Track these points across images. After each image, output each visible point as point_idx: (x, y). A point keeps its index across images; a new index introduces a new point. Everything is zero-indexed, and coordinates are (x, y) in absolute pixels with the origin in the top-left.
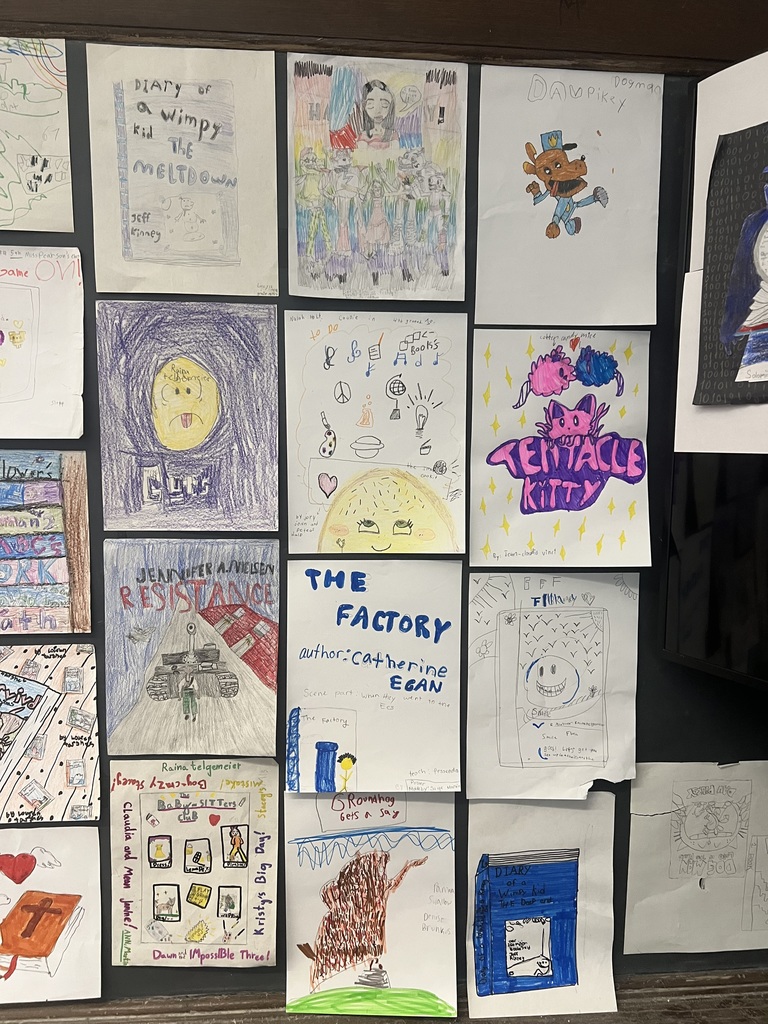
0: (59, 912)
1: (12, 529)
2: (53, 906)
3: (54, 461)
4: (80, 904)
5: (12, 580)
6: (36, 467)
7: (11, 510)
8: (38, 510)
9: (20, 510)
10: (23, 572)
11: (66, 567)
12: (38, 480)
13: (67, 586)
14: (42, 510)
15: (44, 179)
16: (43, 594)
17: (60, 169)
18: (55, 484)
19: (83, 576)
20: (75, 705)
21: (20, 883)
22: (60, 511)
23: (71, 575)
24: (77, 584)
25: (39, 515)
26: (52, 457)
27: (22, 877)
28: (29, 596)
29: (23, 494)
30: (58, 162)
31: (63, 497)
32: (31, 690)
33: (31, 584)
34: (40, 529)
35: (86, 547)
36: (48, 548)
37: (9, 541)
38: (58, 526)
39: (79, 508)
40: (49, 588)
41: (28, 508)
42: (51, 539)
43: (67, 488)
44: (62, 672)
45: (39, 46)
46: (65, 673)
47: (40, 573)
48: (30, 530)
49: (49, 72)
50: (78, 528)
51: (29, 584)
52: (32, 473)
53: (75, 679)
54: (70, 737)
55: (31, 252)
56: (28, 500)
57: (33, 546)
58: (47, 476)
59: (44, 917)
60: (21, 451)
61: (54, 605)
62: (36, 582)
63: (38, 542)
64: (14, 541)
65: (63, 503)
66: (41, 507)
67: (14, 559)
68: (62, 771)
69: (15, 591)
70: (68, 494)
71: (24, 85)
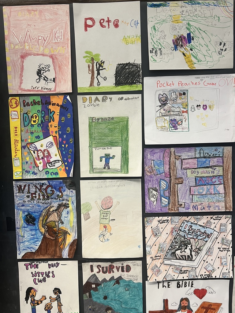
0: (214, 309)
1: (205, 175)
2: (212, 307)
3: (221, 150)
4: (221, 306)
5: (204, 193)
6: (215, 153)
7: (205, 168)
8: (214, 168)
9: (208, 168)
10: (208, 190)
11: (223, 188)
12: (215, 157)
13: (224, 194)
14: (216, 168)
15: (224, 50)
16: (215, 197)
17: (230, 46)
18: (221, 158)
19: (229, 191)
20: (224, 237)
21: (201, 299)
22: (222, 168)
23: (225, 190)
24: (227, 194)
25: (215, 170)
26: (220, 149)
27: (202, 297)
28: (210, 198)
29: (209, 162)
30: (229, 44)
31: (223, 163)
32: (209, 231)
33: (211, 194)
34: (215, 174)
35: (230, 180)
36: (217, 181)
37: (204, 179)
38: (221, 173)
39: (229, 167)
40: (217, 195)
41: (211, 167)
42: (218, 178)
43: (225, 159)
44: (219, 225)
45: (224, 3)
46: (220, 225)
47: (214, 190)
48: (211, 175)
49: (227, 12)
50: (228, 174)
51: (210, 194)
52: (213, 155)
53: (224, 228)
54: (222, 248)
55: (218, 77)
56: (211, 164)
57: (212, 181)
58: (218, 156)
59: (209, 311)
60: (210, 147)
61: (219, 201)
62: (213, 193)
63: (214, 179)
64: (206, 179)
65: (223, 165)
66: (215, 167)
67: (205, 185)
68: (219, 260)
69: (205, 197)
70: (225, 162)
71: (219, 17)
